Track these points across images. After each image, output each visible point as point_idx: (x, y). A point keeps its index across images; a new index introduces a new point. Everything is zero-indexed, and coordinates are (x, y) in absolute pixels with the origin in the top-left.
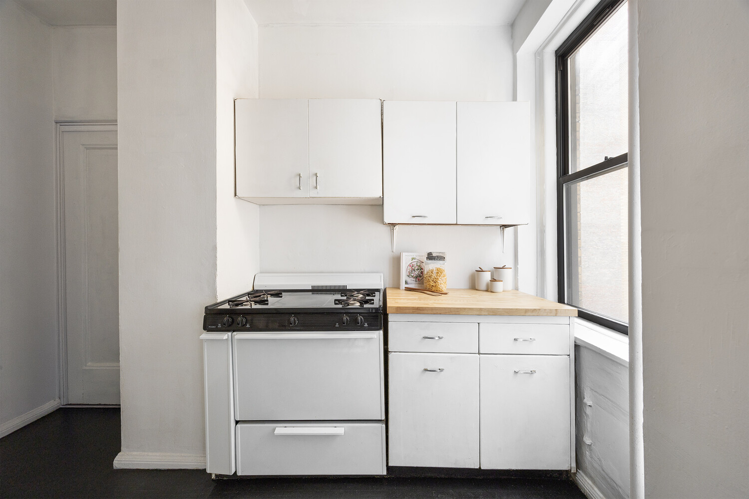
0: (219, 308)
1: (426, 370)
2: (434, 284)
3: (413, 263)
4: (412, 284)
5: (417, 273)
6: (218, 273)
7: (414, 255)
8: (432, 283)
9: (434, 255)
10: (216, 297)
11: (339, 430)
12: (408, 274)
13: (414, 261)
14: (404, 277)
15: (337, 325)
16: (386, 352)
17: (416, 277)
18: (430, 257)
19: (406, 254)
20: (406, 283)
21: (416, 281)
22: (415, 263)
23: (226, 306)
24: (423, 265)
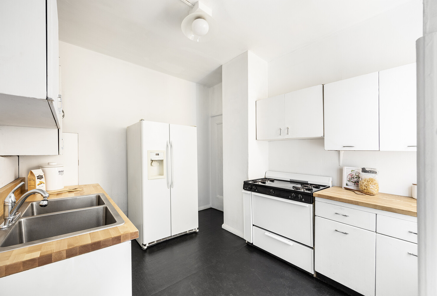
0: (249, 182)
1: (336, 231)
2: (366, 188)
3: (353, 174)
4: (351, 186)
5: (355, 180)
6: (249, 169)
7: (354, 169)
8: (364, 187)
9: (367, 169)
10: (248, 178)
11: (291, 243)
12: (349, 180)
13: (353, 172)
14: (345, 181)
15: (290, 197)
16: (314, 216)
17: (355, 183)
18: (364, 170)
19: (347, 167)
20: (347, 185)
21: (355, 185)
22: (354, 174)
23: (251, 182)
24: (360, 176)
